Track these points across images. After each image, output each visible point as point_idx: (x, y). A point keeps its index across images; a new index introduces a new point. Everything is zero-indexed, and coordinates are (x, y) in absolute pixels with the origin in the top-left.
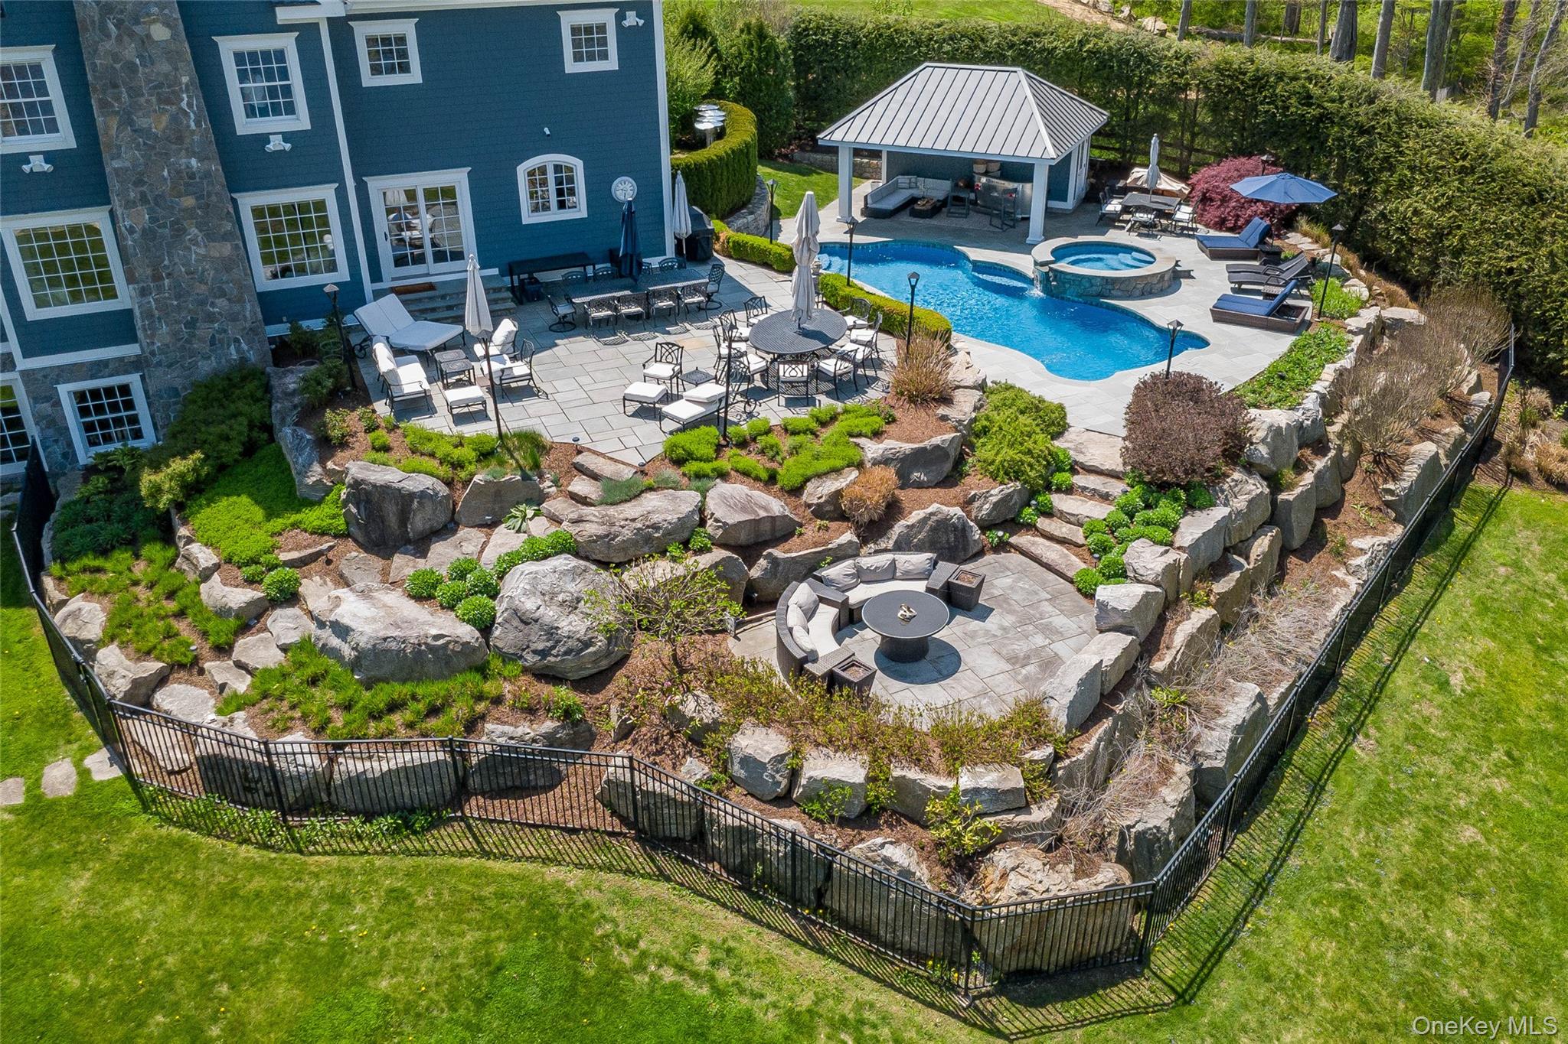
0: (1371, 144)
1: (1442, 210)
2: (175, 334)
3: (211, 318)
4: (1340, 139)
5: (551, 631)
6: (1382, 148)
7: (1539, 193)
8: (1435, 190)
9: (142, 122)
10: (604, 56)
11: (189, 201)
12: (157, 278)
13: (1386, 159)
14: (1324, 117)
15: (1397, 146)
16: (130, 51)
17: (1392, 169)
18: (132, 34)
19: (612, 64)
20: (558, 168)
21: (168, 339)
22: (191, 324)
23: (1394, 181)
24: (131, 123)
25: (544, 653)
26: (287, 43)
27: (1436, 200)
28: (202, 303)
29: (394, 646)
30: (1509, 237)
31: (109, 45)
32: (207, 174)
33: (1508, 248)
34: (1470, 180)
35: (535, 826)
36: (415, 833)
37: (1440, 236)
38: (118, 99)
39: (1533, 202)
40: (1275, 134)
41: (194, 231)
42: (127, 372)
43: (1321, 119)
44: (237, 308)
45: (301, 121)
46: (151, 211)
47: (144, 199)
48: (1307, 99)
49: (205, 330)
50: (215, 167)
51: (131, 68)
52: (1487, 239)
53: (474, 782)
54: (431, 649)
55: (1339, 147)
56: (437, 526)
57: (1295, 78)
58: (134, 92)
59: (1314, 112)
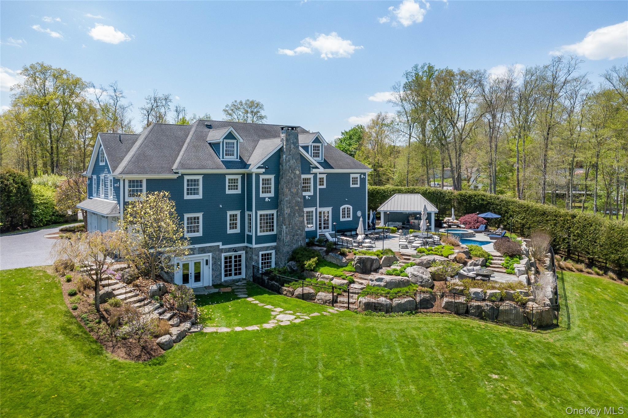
0: (501, 208)
1: (523, 219)
2: (290, 238)
3: (297, 235)
4: (493, 208)
5: (422, 278)
6: (504, 208)
7: (544, 213)
8: (520, 216)
9: (292, 190)
10: (357, 184)
11: (297, 208)
12: (289, 225)
13: (505, 211)
14: (489, 203)
15: (507, 208)
16: (292, 176)
17: (507, 213)
18: (293, 172)
19: (358, 186)
20: (347, 208)
21: (289, 239)
22: (293, 236)
23: (509, 215)
24: (290, 190)
25: (421, 282)
26: (311, 176)
27: (521, 218)
28: (296, 231)
29: (394, 281)
30: (540, 223)
31: (289, 174)
32: (301, 202)
33: (541, 225)
34: (528, 212)
35: (434, 313)
36: (413, 314)
37: (524, 225)
38: (289, 185)
39: (543, 215)
40: (476, 208)
41: (297, 214)
42: (272, 250)
43: (487, 204)
44: (302, 232)
45: (311, 193)
46: (291, 209)
47: (290, 207)
48: (483, 200)
49: (296, 237)
50: (302, 201)
51: (292, 179)
52: (536, 224)
53: (419, 306)
54: (401, 281)
55: (493, 210)
56: (378, 267)
57: (478, 196)
58: (292, 184)
59: (485, 202)
